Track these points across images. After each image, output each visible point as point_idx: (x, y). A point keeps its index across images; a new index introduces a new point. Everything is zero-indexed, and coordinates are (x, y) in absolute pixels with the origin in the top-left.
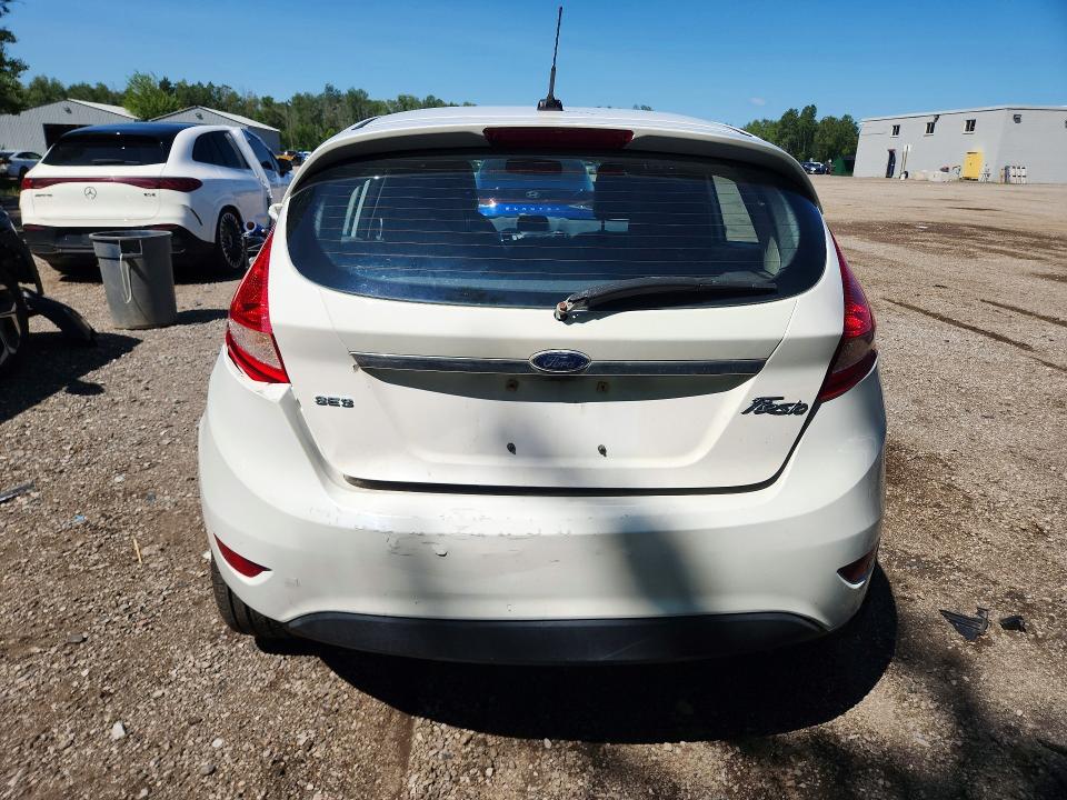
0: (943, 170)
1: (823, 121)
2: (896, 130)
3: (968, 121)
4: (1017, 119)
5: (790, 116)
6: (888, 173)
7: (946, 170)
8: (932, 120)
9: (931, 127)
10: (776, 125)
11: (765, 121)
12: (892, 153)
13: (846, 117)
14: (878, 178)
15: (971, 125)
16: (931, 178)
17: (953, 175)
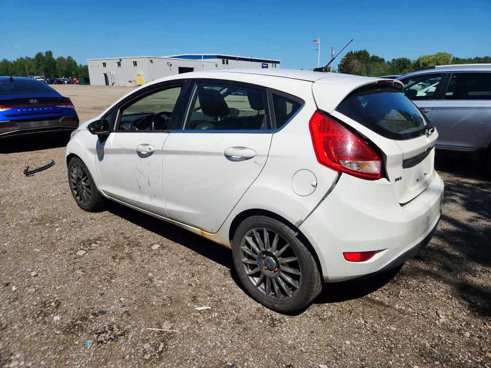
0: (129, 82)
1: (58, 59)
2: (104, 65)
3: (134, 62)
4: (151, 62)
5: (39, 56)
6: (106, 83)
7: (131, 82)
8: (119, 61)
9: (119, 64)
10: (33, 60)
11: (27, 57)
12: (106, 75)
13: (69, 57)
14: (102, 86)
15: (135, 64)
16: (127, 85)
17: (133, 84)
